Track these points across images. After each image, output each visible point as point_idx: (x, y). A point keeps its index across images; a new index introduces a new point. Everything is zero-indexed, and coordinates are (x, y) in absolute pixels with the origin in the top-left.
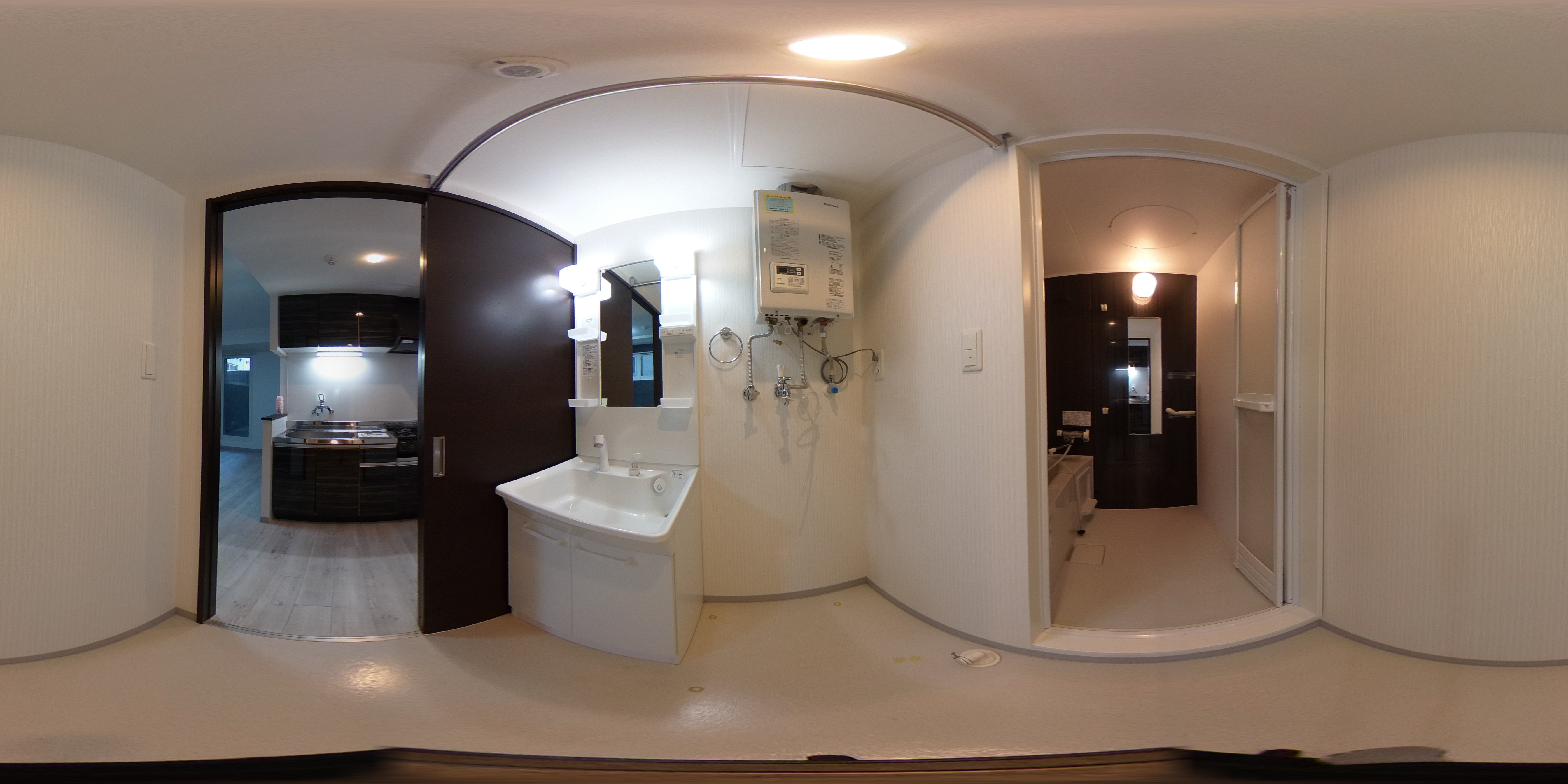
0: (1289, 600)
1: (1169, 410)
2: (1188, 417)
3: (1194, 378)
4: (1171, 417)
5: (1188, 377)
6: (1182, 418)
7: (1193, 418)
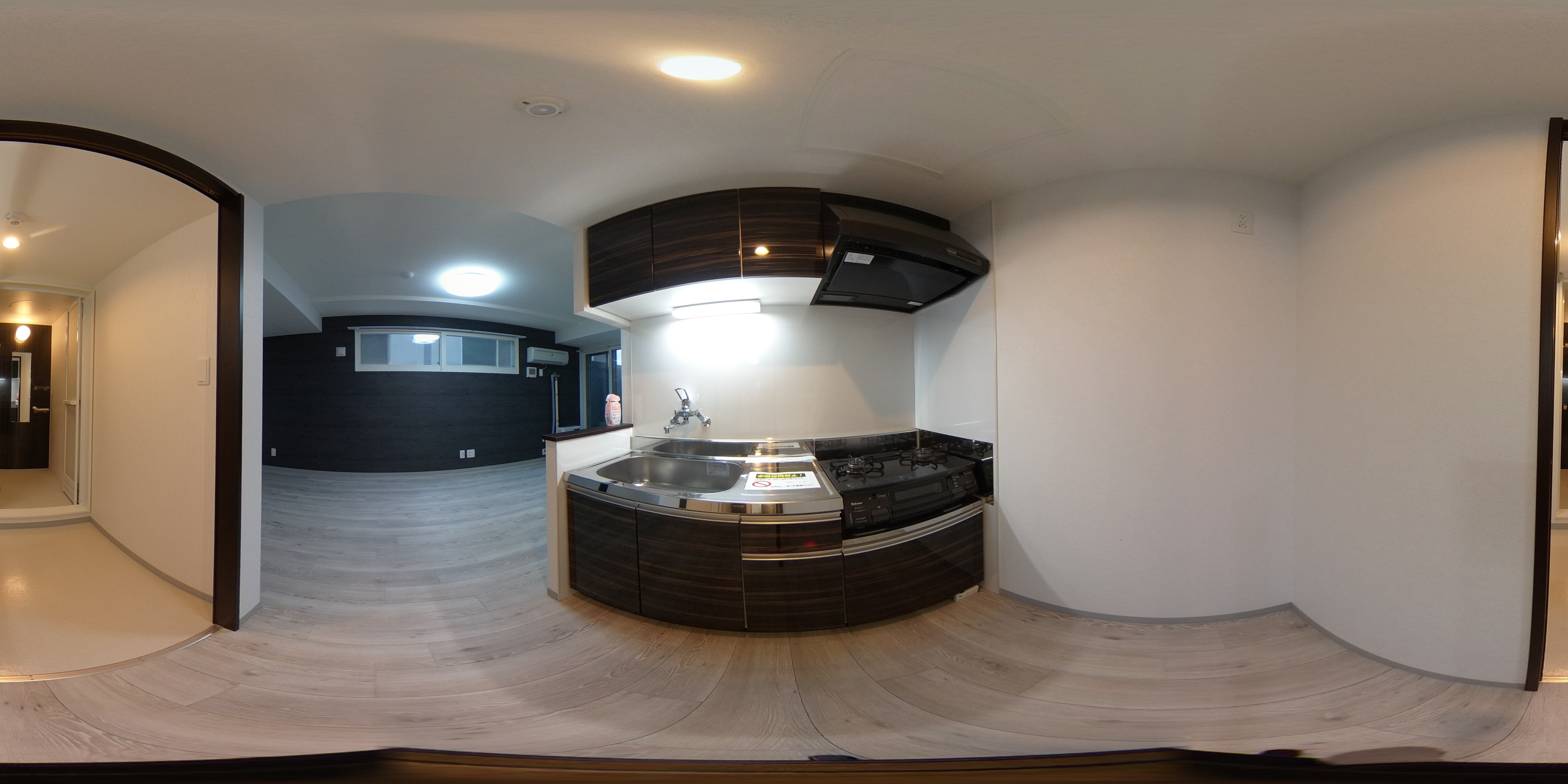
0: (80, 502)
1: (34, 407)
2: (45, 412)
3: (49, 390)
4: (35, 412)
5: (46, 389)
6: (42, 413)
7: (48, 413)
